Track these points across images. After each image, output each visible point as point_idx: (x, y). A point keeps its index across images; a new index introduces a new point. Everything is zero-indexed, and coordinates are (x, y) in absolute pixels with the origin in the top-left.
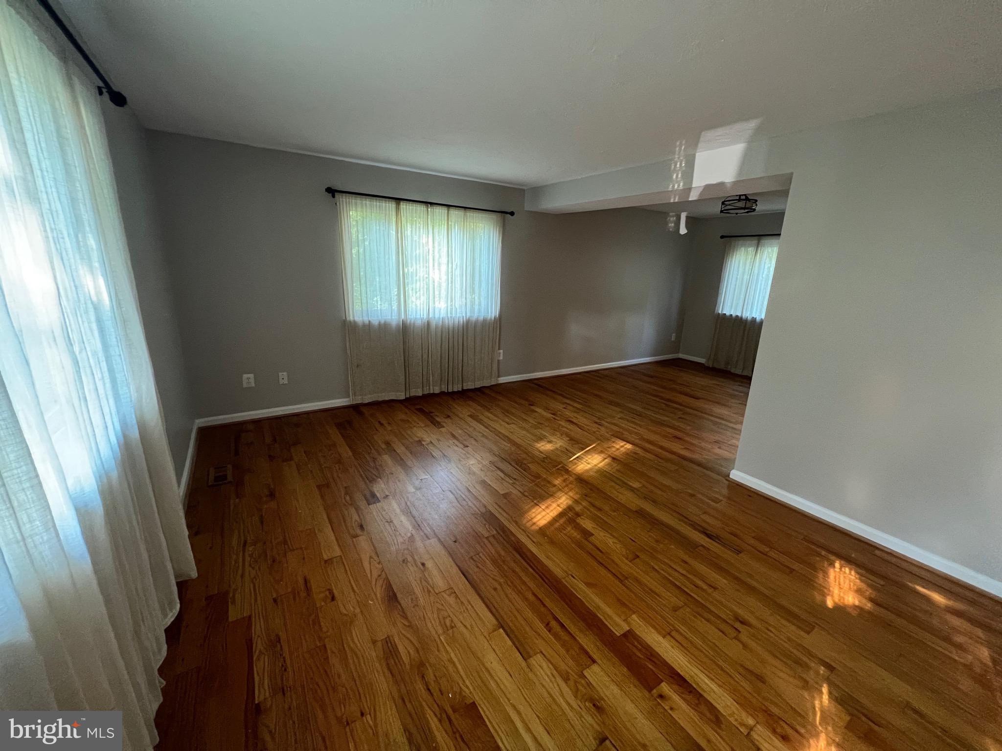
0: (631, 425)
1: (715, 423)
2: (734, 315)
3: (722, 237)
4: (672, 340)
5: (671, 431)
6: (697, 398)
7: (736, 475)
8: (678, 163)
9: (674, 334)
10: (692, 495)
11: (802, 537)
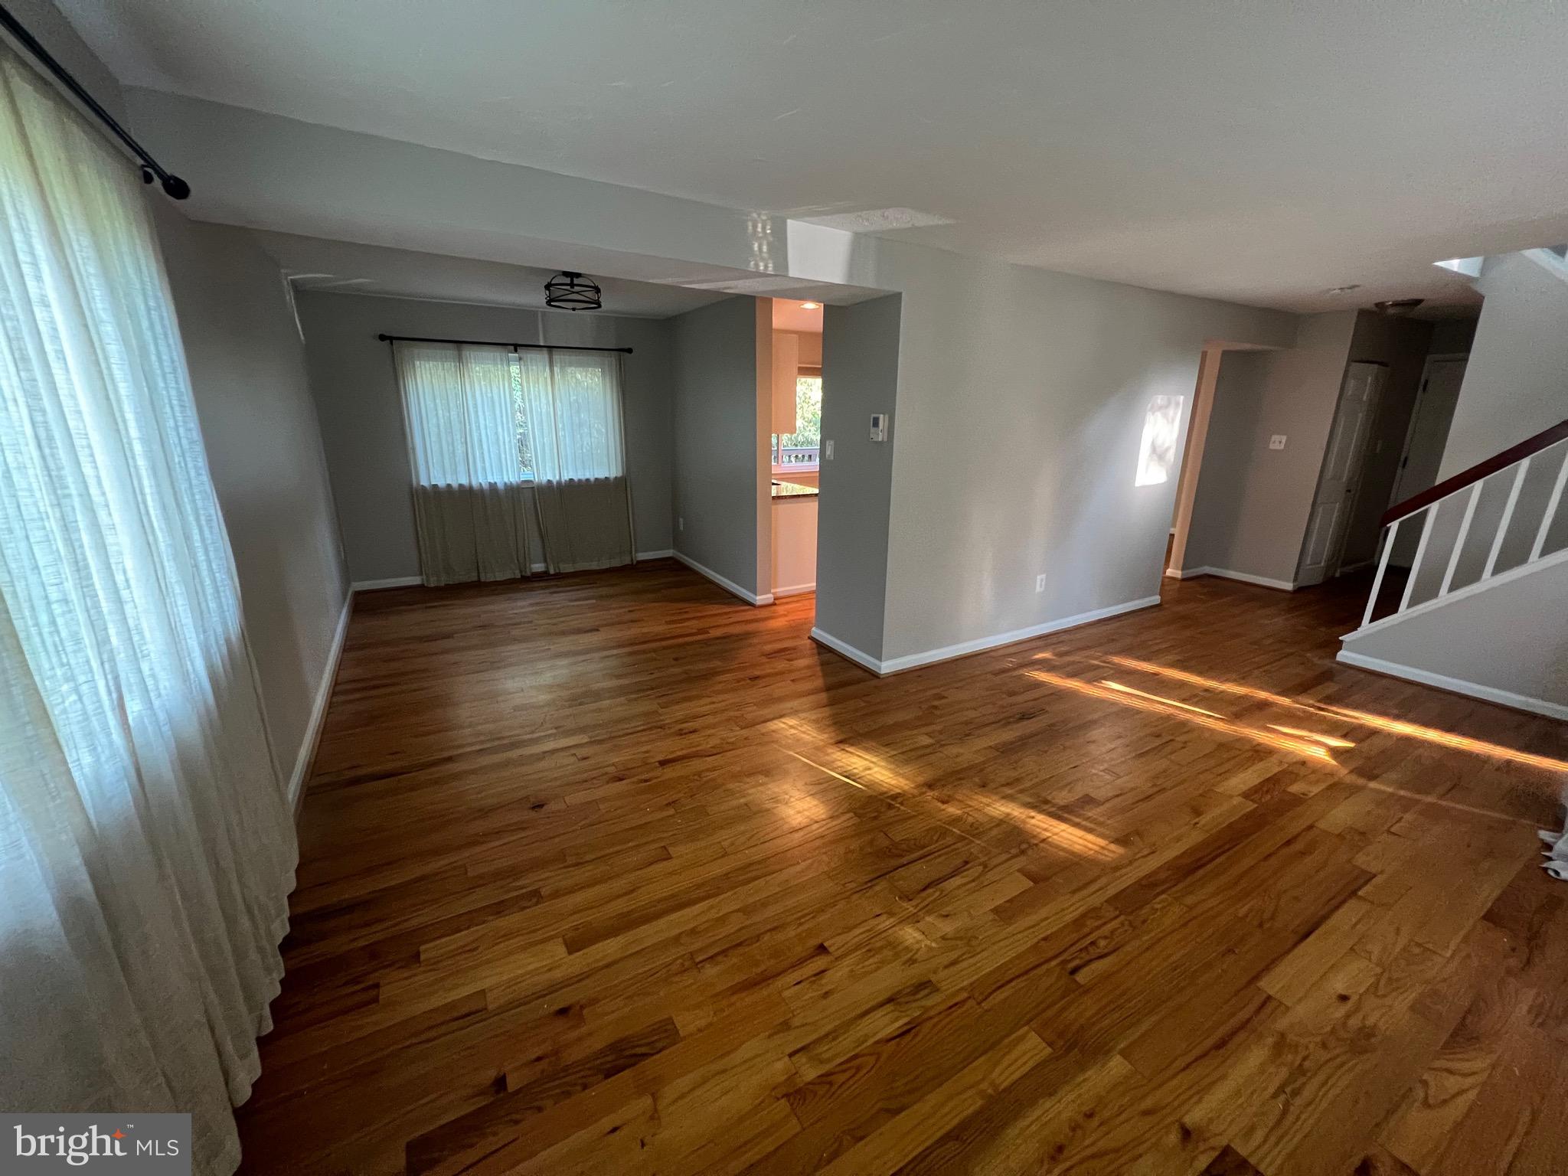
8: (760, 225)
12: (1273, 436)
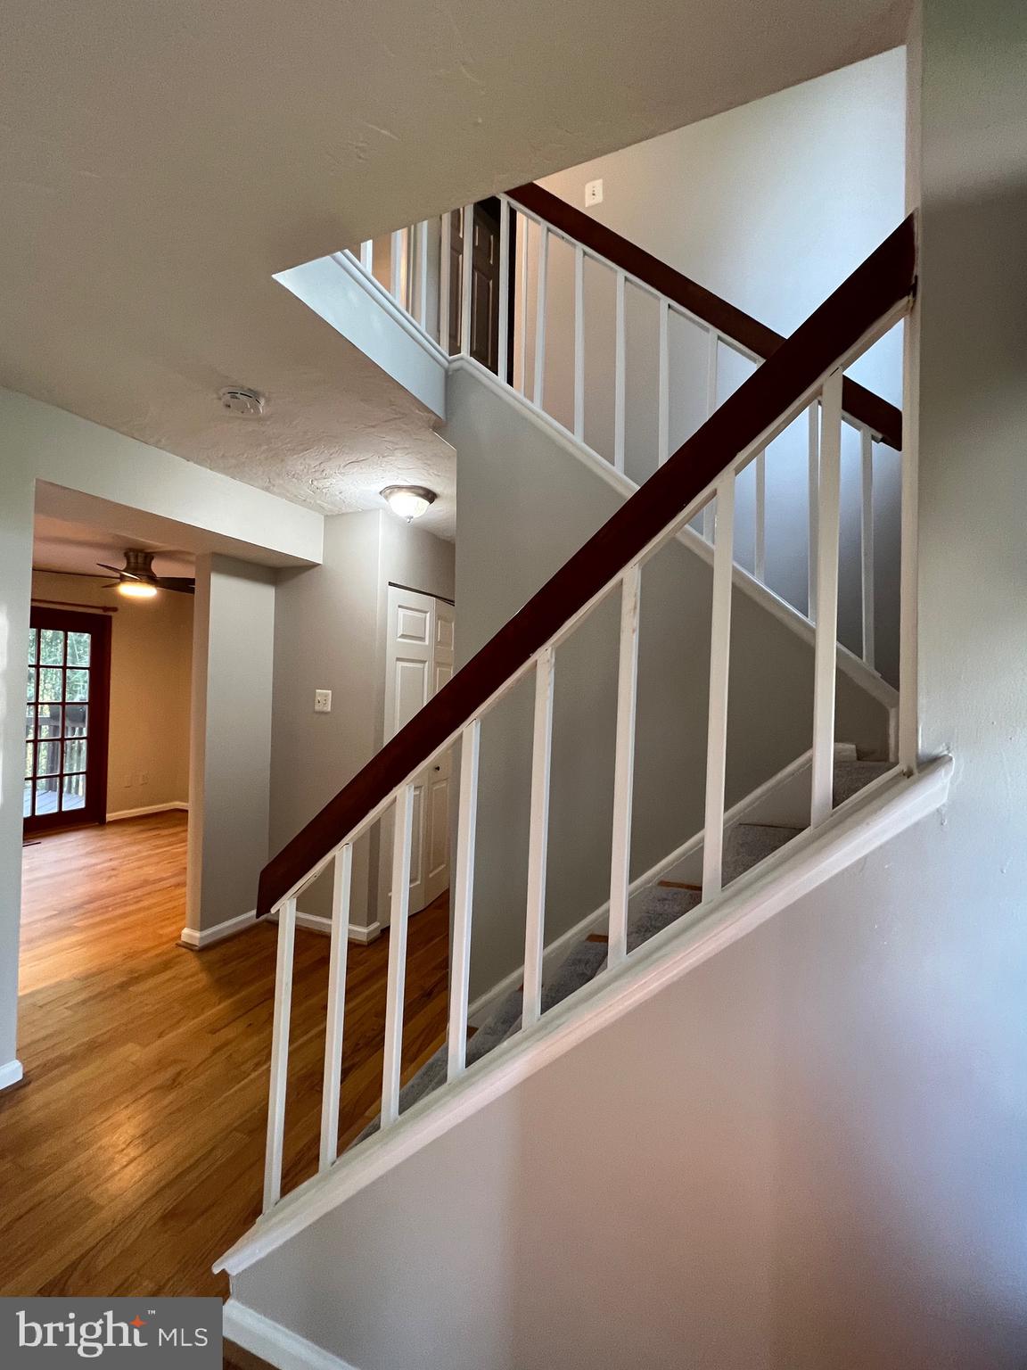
12: (317, 691)
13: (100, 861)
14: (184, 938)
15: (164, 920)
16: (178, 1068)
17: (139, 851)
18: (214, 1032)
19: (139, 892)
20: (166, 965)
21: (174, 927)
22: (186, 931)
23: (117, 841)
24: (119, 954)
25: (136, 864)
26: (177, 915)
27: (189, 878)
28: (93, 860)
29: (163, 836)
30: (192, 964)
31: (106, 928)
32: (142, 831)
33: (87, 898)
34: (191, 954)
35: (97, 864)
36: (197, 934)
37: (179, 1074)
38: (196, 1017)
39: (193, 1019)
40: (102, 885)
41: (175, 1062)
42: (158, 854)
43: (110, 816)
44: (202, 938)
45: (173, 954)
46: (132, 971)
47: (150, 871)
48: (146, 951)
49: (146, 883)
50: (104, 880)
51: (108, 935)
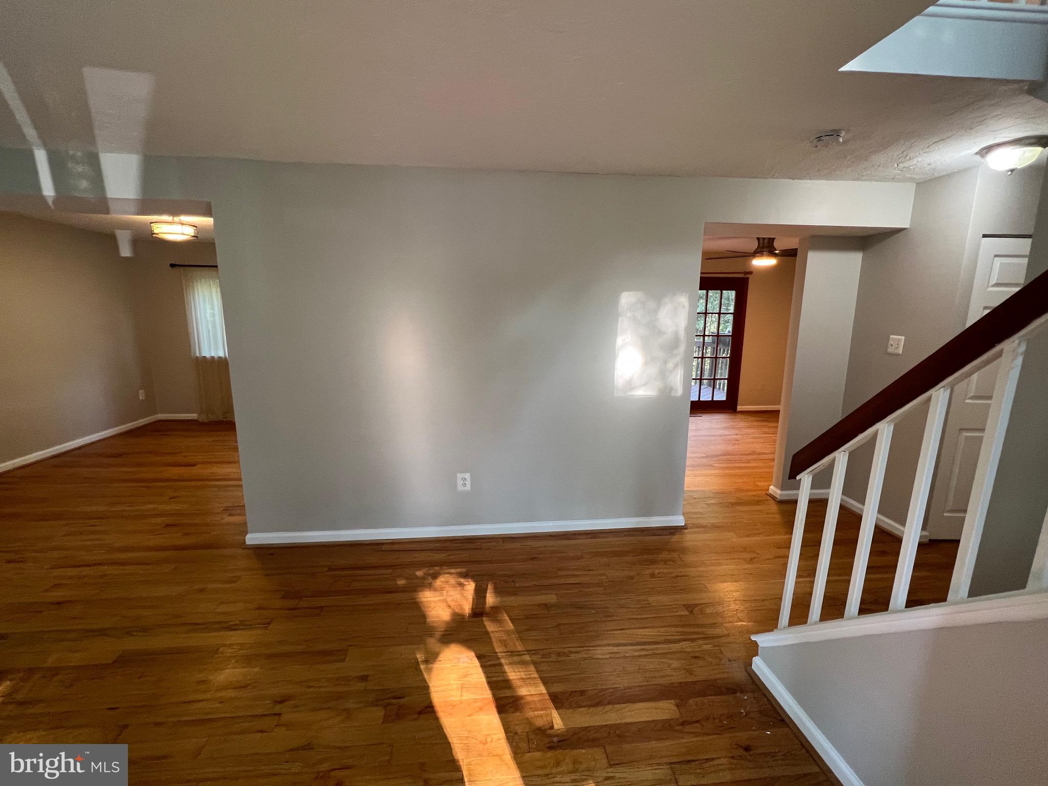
0: (90, 537)
1: (220, 487)
2: (216, 356)
3: (172, 266)
4: (141, 398)
5: (159, 520)
6: (194, 465)
7: (253, 538)
9: (141, 392)
10: (201, 591)
11: (326, 569)
12: (891, 336)
13: (731, 434)
14: (770, 491)
15: (761, 477)
16: (755, 555)
17: (753, 433)
18: (779, 548)
19: (749, 457)
20: (758, 503)
21: (766, 483)
22: (771, 487)
23: (742, 424)
24: (733, 487)
25: (751, 440)
26: (768, 477)
27: (776, 456)
28: (727, 432)
29: (769, 427)
30: (774, 508)
31: (727, 472)
32: (757, 421)
33: (722, 453)
34: (772, 502)
35: (727, 435)
36: (779, 492)
37: (754, 558)
38: (769, 536)
39: (768, 536)
40: (730, 448)
41: (754, 552)
42: (764, 437)
43: (739, 408)
44: (781, 495)
45: (762, 498)
46: (739, 499)
47: (758, 447)
48: (748, 491)
49: (754, 453)
50: (731, 445)
51: (730, 475)
